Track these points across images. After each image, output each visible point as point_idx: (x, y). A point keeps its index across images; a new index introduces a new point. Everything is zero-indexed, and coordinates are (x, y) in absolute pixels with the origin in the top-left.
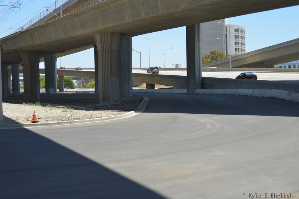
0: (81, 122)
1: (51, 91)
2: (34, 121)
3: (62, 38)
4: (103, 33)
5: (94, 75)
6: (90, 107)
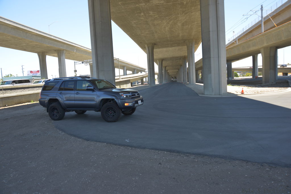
0: (266, 93)
1: (230, 78)
2: (242, 93)
3: (241, 52)
4: (265, 48)
5: (252, 70)
6: (258, 86)
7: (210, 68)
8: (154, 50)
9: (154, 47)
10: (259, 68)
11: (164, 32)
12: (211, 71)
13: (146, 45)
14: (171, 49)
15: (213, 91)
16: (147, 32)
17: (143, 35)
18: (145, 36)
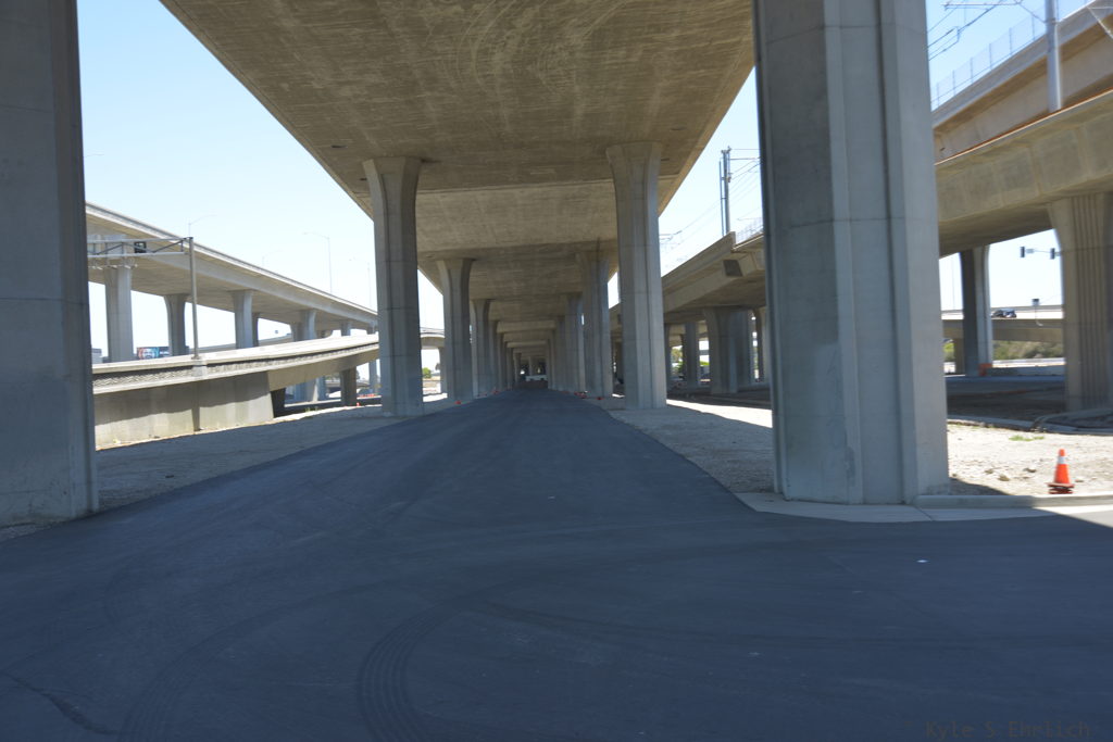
2: (1061, 488)
7: (828, 295)
8: (421, 198)
9: (420, 182)
11: (478, 81)
12: (836, 318)
13: (371, 161)
14: (519, 194)
15: (851, 471)
16: (372, 79)
17: (346, 92)
18: (362, 100)
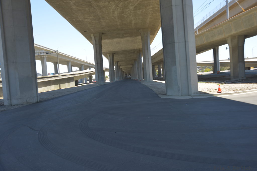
2: (219, 92)
4: (232, 37)
5: (213, 65)
7: (174, 57)
8: (103, 41)
9: (102, 38)
10: (220, 63)
11: (113, 17)
12: (176, 61)
13: (92, 34)
14: (123, 40)
15: (179, 90)
16: (91, 18)
17: (86, 20)
18: (90, 22)
